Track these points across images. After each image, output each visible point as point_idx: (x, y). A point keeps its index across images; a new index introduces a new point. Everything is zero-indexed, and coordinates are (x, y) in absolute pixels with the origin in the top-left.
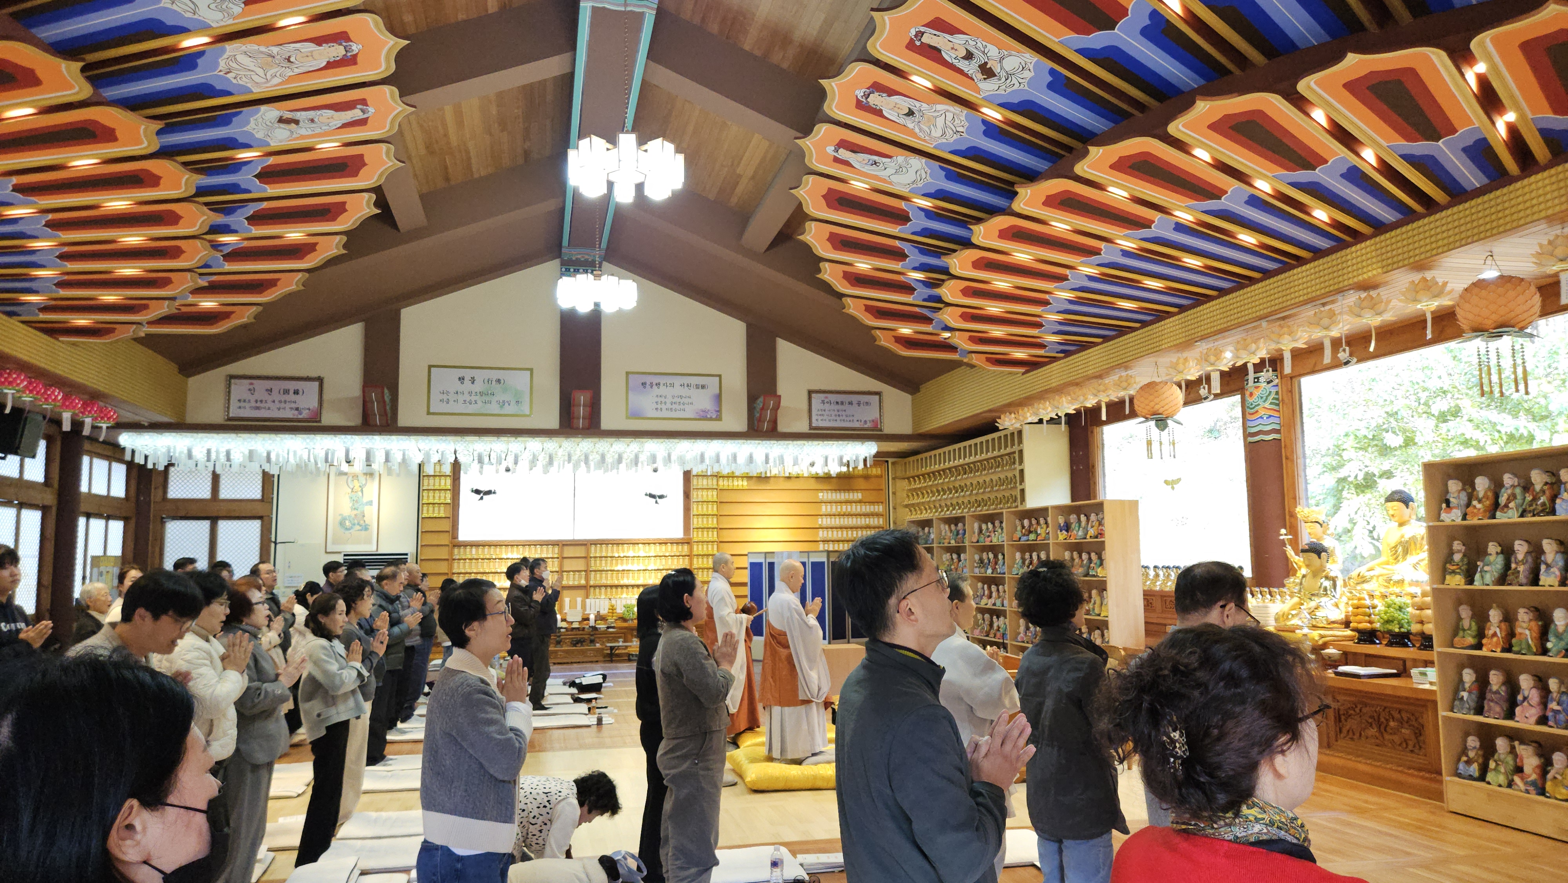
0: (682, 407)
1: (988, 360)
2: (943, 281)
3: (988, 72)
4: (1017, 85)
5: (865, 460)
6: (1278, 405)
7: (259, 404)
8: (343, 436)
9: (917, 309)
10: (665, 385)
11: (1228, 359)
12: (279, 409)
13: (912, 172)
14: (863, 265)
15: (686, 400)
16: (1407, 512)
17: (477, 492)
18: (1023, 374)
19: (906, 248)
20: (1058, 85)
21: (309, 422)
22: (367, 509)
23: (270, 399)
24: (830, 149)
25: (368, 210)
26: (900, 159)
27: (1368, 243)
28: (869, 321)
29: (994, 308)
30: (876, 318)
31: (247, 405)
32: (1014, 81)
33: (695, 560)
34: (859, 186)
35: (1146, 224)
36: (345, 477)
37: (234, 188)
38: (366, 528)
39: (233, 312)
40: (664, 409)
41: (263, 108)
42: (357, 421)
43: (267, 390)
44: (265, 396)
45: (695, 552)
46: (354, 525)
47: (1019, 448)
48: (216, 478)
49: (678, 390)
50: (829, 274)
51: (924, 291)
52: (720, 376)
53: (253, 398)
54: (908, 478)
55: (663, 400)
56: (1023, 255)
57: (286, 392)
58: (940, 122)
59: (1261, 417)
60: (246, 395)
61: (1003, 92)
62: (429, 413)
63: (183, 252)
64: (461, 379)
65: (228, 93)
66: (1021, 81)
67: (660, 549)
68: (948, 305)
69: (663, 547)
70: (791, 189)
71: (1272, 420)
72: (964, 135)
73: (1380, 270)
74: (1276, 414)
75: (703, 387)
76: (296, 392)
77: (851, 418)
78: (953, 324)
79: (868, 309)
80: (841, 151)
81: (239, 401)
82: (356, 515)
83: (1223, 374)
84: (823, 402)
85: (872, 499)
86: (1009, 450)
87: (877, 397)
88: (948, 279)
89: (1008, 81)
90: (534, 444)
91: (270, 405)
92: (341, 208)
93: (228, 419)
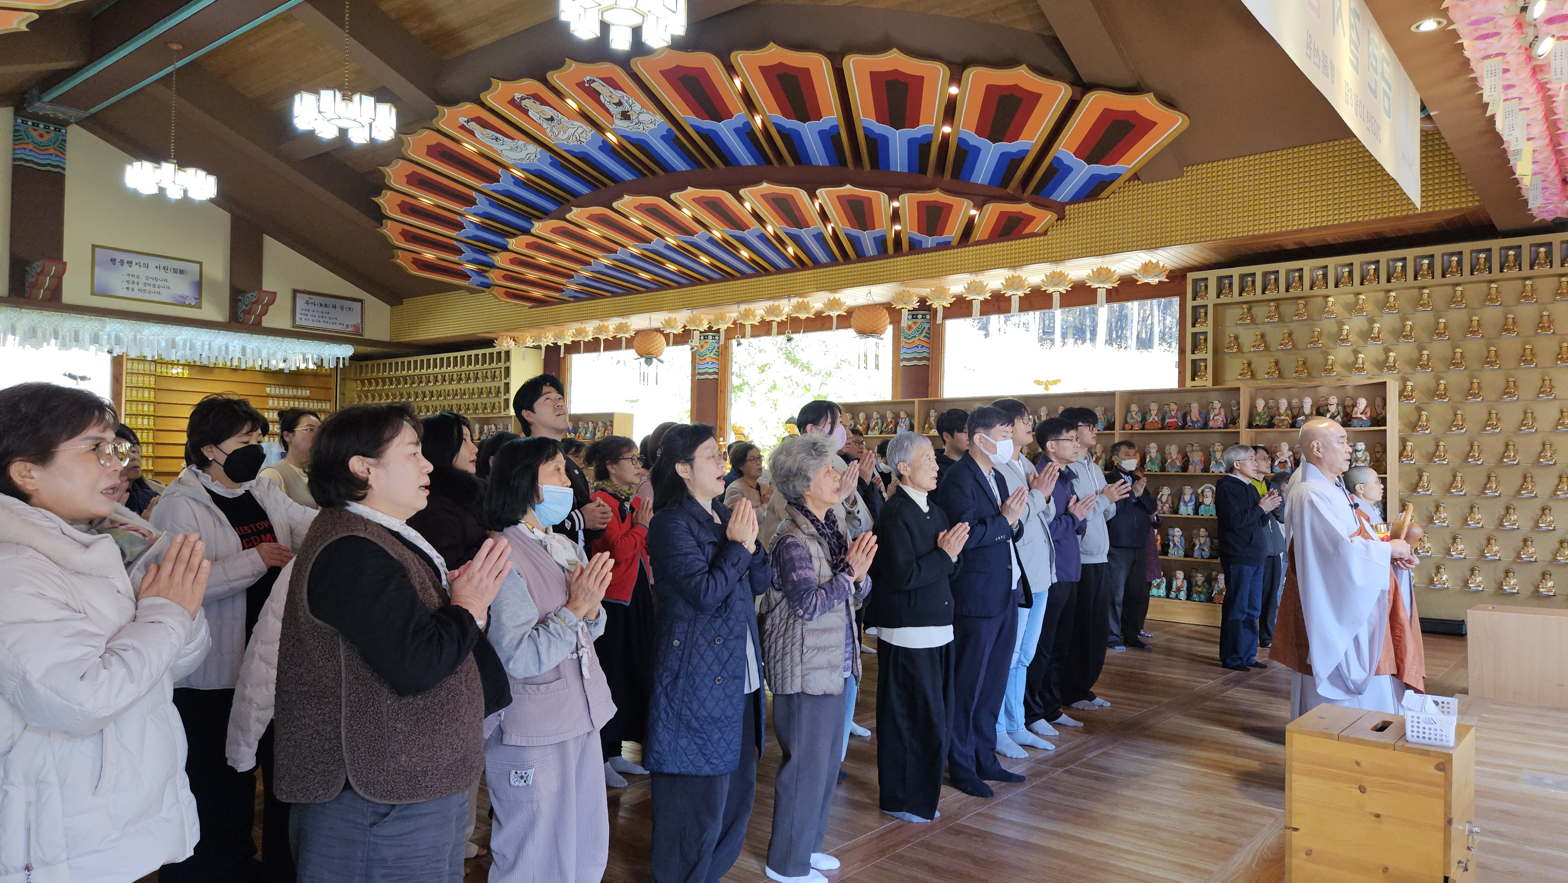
0: (157, 290)
1: (507, 293)
2: (514, 234)
3: (626, 116)
4: (641, 129)
6: (718, 356)
9: (455, 243)
10: (139, 264)
13: (525, 153)
14: (426, 200)
15: (163, 284)
18: (529, 308)
19: (479, 198)
20: (667, 138)
24: (463, 120)
26: (521, 143)
27: (809, 271)
28: (398, 241)
29: (543, 259)
30: (406, 240)
32: (640, 127)
34: (469, 147)
35: (692, 233)
40: (136, 290)
49: (153, 272)
50: (386, 202)
52: (200, 264)
55: (135, 280)
58: (570, 131)
59: (707, 363)
61: (629, 130)
66: (645, 128)
71: (714, 365)
72: (584, 144)
73: (815, 289)
74: (717, 362)
75: (182, 271)
77: (334, 321)
80: (473, 123)
84: (307, 302)
85: (317, 397)
86: (494, 366)
87: (359, 304)
88: (522, 235)
89: (637, 126)
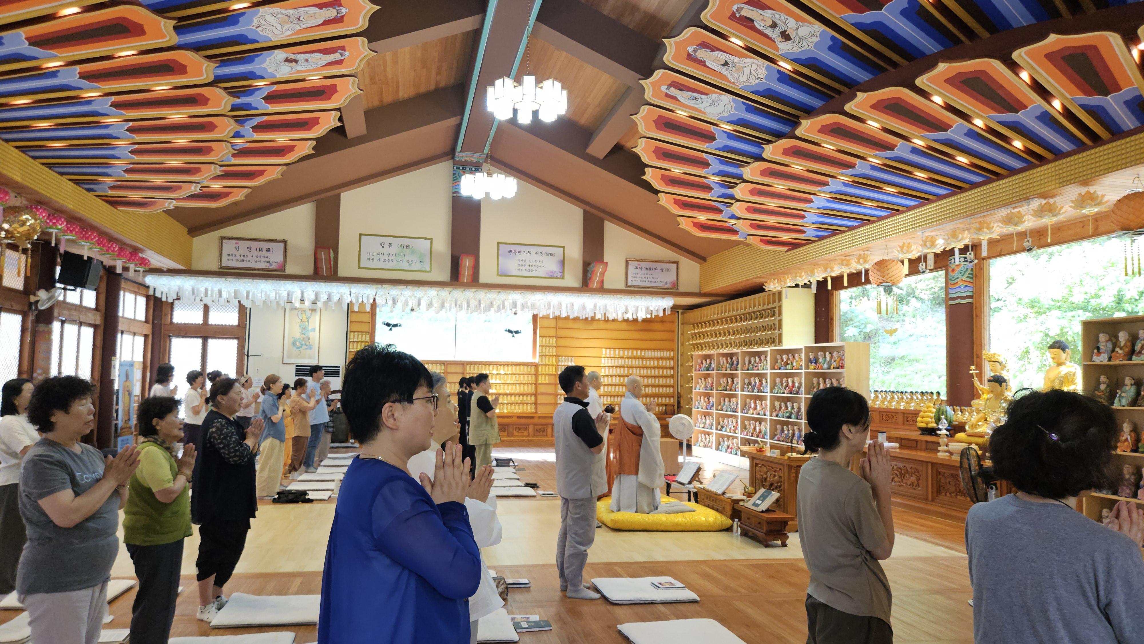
0: (536, 268)
1: (761, 240)
2: (737, 184)
3: (786, 36)
4: (806, 46)
5: (664, 310)
6: (972, 278)
7: (242, 258)
8: (300, 282)
9: (711, 203)
10: (525, 252)
11: (940, 245)
12: (256, 262)
13: (721, 105)
14: (677, 170)
15: (540, 264)
16: (1063, 356)
17: (388, 325)
18: (786, 252)
19: (710, 158)
20: (836, 48)
21: (276, 271)
22: (311, 335)
23: (249, 254)
24: (664, 88)
25: (333, 123)
26: (714, 96)
27: (1050, 166)
28: (676, 210)
29: (772, 204)
30: (681, 208)
31: (233, 258)
32: (805, 44)
33: (540, 377)
34: (681, 114)
35: (891, 147)
36: (297, 311)
37: (247, 106)
38: (310, 347)
39: (231, 193)
40: (524, 270)
41: (276, 51)
42: (310, 272)
43: (248, 248)
44: (247, 252)
45: (540, 372)
46: (302, 345)
47: (779, 305)
48: (206, 309)
49: (534, 257)
50: (651, 176)
51: (718, 191)
52: (564, 247)
53: (238, 254)
54: (693, 325)
55: (523, 263)
56: (798, 167)
57: (261, 250)
58: (747, 71)
59: (960, 287)
60: (234, 252)
61: (795, 51)
62: (359, 268)
63: (212, 150)
64: (382, 244)
65: (257, 42)
66: (809, 44)
67: (515, 369)
68: (738, 201)
69: (518, 368)
70: (631, 115)
71: (967, 289)
72: (763, 80)
73: (1057, 185)
74: (970, 285)
75: (552, 255)
76: (268, 250)
77: (656, 280)
78: (738, 214)
79: (676, 202)
80: (672, 89)
81: (229, 255)
82: (304, 338)
83: (936, 255)
84: (637, 268)
86: (771, 306)
87: (675, 265)
88: (741, 183)
89: (800, 44)
90: (432, 292)
91: (250, 258)
92: (315, 122)
93: (221, 268)
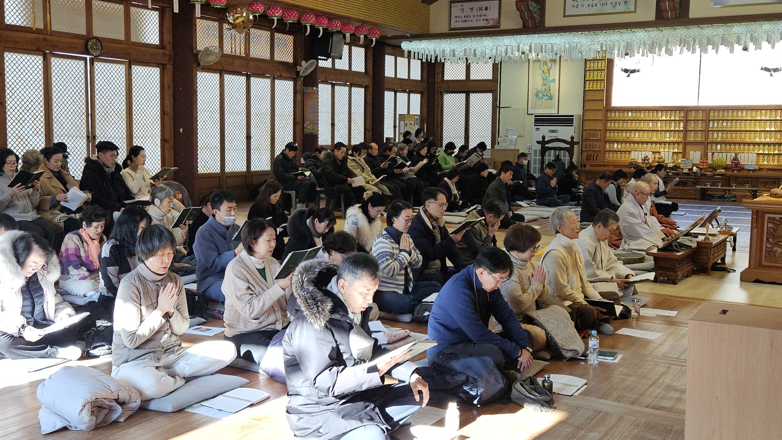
7: (466, 19)
8: (515, 36)
12: (477, 20)
17: (626, 71)
21: (493, 28)
22: (552, 85)
23: (472, 14)
31: (460, 20)
36: (539, 63)
38: (551, 98)
42: (519, 25)
43: (471, 9)
44: (470, 13)
46: (544, 95)
48: (468, 67)
53: (463, 15)
57: (481, 9)
60: (460, 13)
62: (566, 16)
76: (486, 9)
81: (456, 17)
82: (545, 89)
91: (472, 17)
93: (450, 30)
